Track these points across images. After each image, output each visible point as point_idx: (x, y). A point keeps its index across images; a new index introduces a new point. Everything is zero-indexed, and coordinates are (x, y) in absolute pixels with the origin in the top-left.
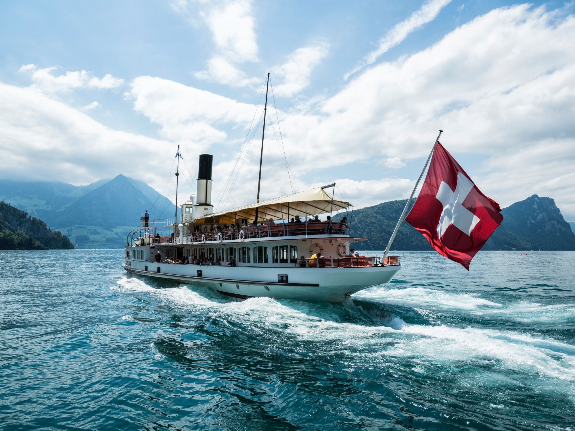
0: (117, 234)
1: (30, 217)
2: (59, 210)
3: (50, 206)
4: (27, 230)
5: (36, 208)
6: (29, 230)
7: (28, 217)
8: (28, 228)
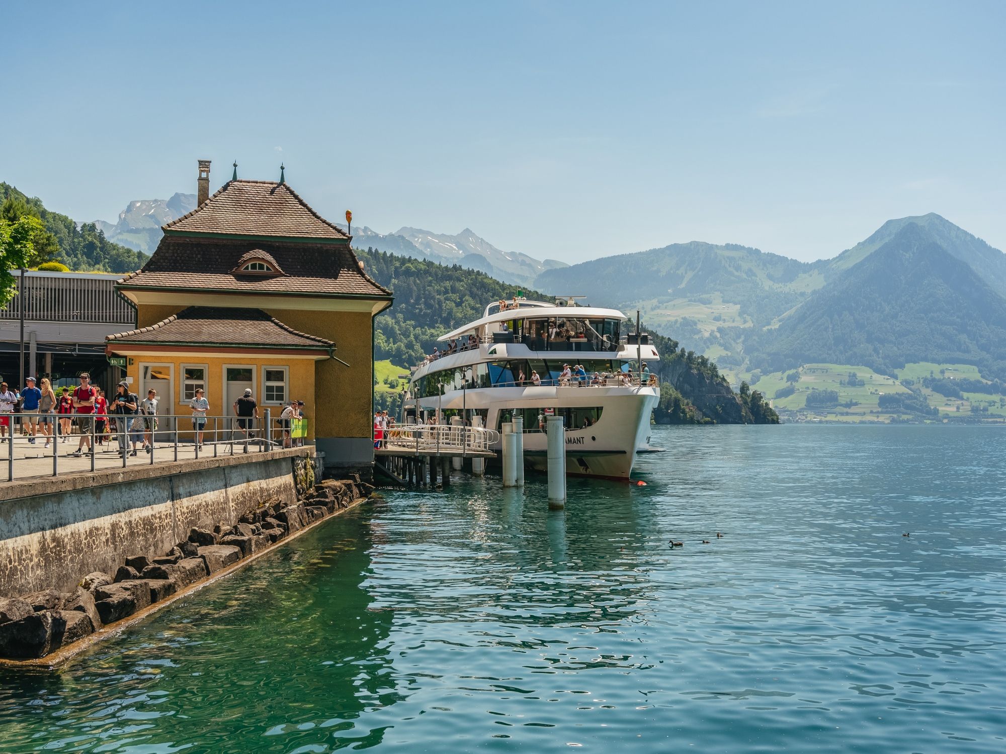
0: (907, 383)
1: (683, 350)
2: (769, 327)
3: (748, 318)
4: (678, 379)
5: (720, 324)
6: (681, 379)
7: (678, 350)
8: (680, 376)
